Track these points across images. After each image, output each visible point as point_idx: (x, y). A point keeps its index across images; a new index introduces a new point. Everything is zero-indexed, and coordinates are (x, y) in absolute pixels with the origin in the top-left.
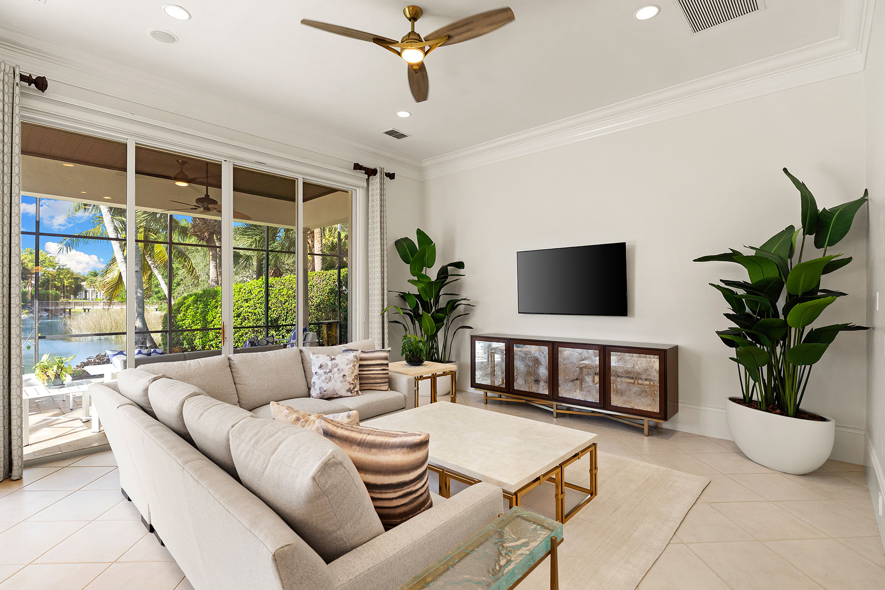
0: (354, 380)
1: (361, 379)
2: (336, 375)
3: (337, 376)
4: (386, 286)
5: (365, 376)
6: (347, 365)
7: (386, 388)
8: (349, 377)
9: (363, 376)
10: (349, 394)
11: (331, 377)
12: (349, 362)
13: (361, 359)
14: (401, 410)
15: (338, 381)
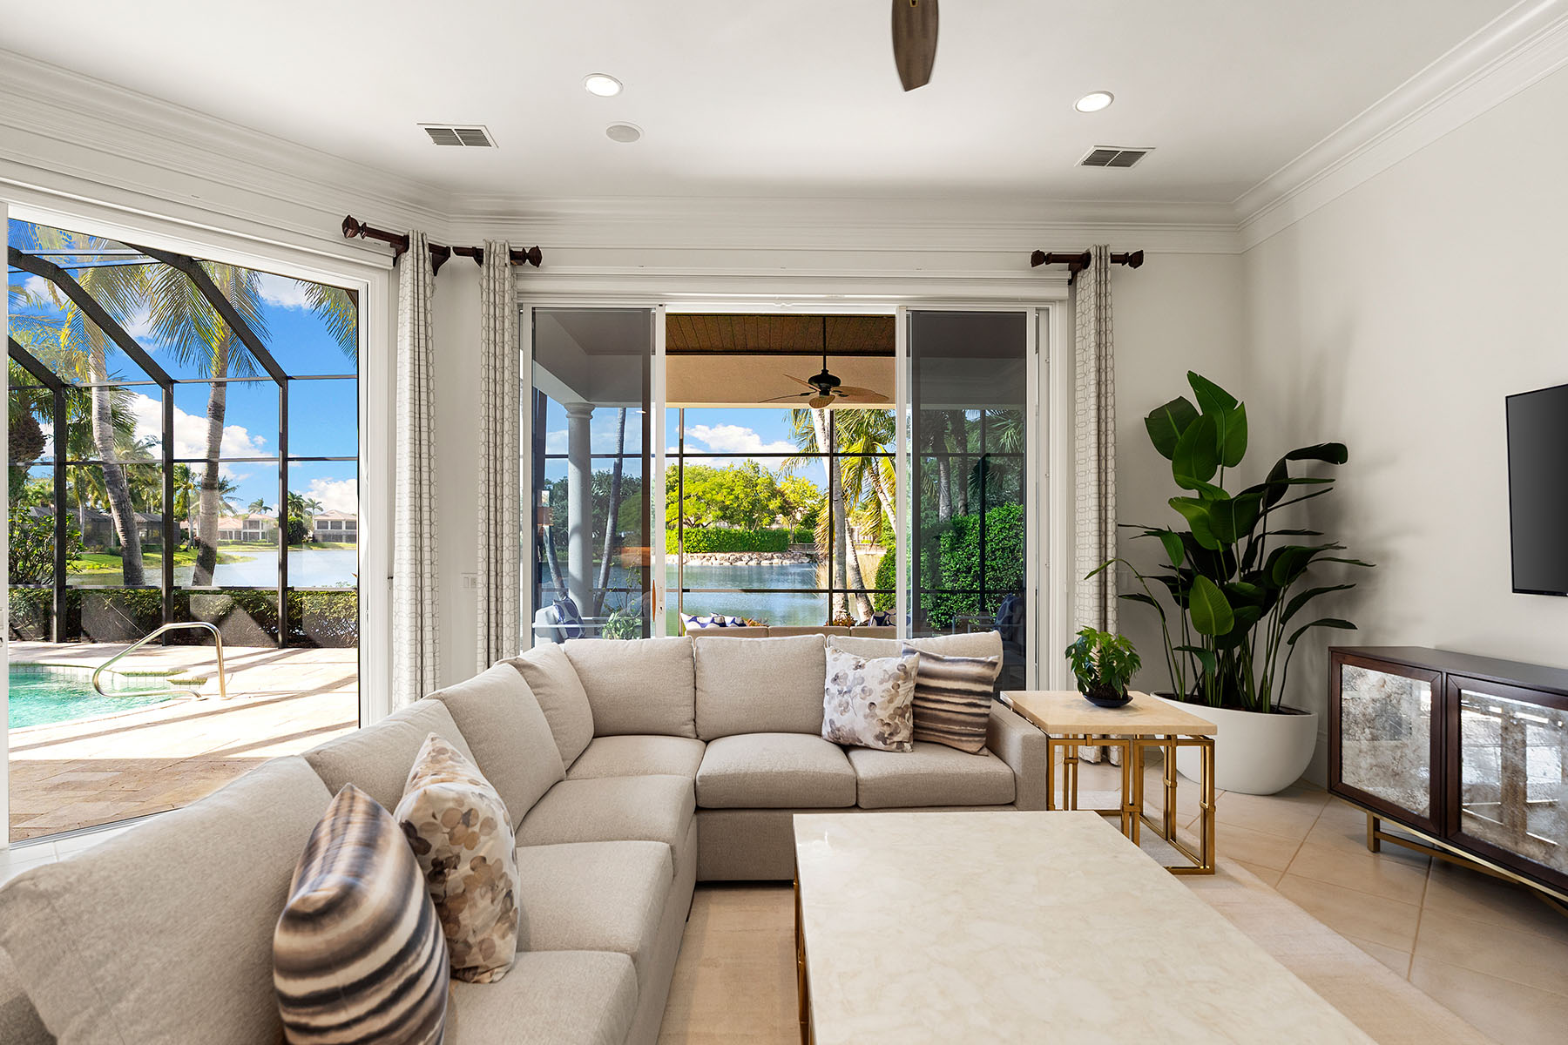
0: (892, 717)
1: (915, 716)
2: (858, 701)
3: (859, 703)
4: (1111, 514)
5: (929, 711)
6: (881, 683)
7: (974, 747)
8: (881, 709)
9: (926, 711)
10: (880, 745)
11: (848, 704)
12: (887, 676)
13: (923, 674)
14: (1003, 808)
15: (861, 716)
